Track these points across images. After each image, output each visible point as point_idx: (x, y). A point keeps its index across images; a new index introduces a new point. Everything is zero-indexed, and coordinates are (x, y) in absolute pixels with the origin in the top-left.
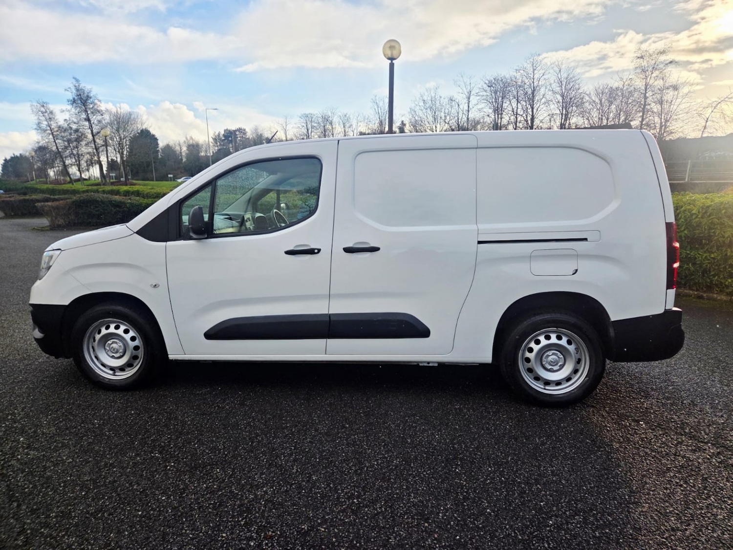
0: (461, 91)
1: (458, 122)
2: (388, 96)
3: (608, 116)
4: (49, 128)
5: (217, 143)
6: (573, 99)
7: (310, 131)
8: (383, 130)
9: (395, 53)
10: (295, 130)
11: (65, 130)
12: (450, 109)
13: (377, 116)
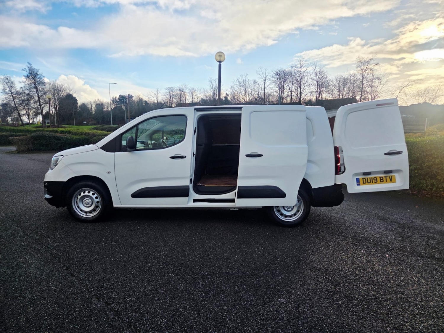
0: (260, 77)
1: (259, 95)
2: (218, 79)
3: (343, 93)
4: (10, 92)
5: (114, 103)
6: (323, 83)
7: (172, 98)
8: (215, 98)
9: (222, 59)
10: (163, 97)
11: (21, 94)
12: (254, 87)
13: (212, 90)
